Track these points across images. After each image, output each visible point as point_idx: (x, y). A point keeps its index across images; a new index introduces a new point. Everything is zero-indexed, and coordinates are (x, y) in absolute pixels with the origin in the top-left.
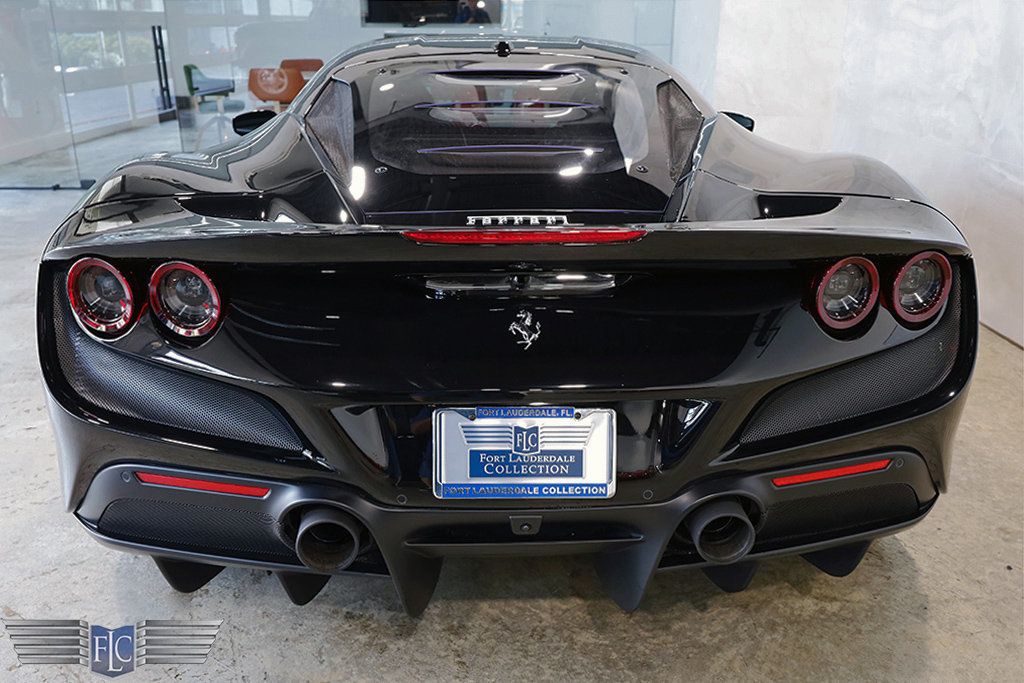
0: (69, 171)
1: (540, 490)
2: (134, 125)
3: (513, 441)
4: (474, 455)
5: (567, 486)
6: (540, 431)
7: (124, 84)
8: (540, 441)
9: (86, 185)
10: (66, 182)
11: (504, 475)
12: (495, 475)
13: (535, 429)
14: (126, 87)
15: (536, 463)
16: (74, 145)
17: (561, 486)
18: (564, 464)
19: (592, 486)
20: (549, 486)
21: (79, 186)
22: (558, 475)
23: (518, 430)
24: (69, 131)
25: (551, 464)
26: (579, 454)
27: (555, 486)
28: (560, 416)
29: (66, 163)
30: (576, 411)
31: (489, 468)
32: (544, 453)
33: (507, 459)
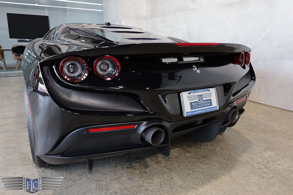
1: (206, 110)
3: (198, 98)
4: (191, 103)
5: (210, 108)
6: (203, 95)
8: (203, 98)
11: (198, 108)
12: (196, 108)
13: (202, 95)
15: (203, 104)
17: (209, 108)
18: (208, 103)
19: (215, 107)
20: (207, 109)
22: (208, 106)
23: (199, 96)
25: (206, 103)
26: (211, 100)
27: (208, 108)
28: (206, 91)
30: (209, 89)
31: (195, 107)
32: (205, 101)
33: (197, 104)
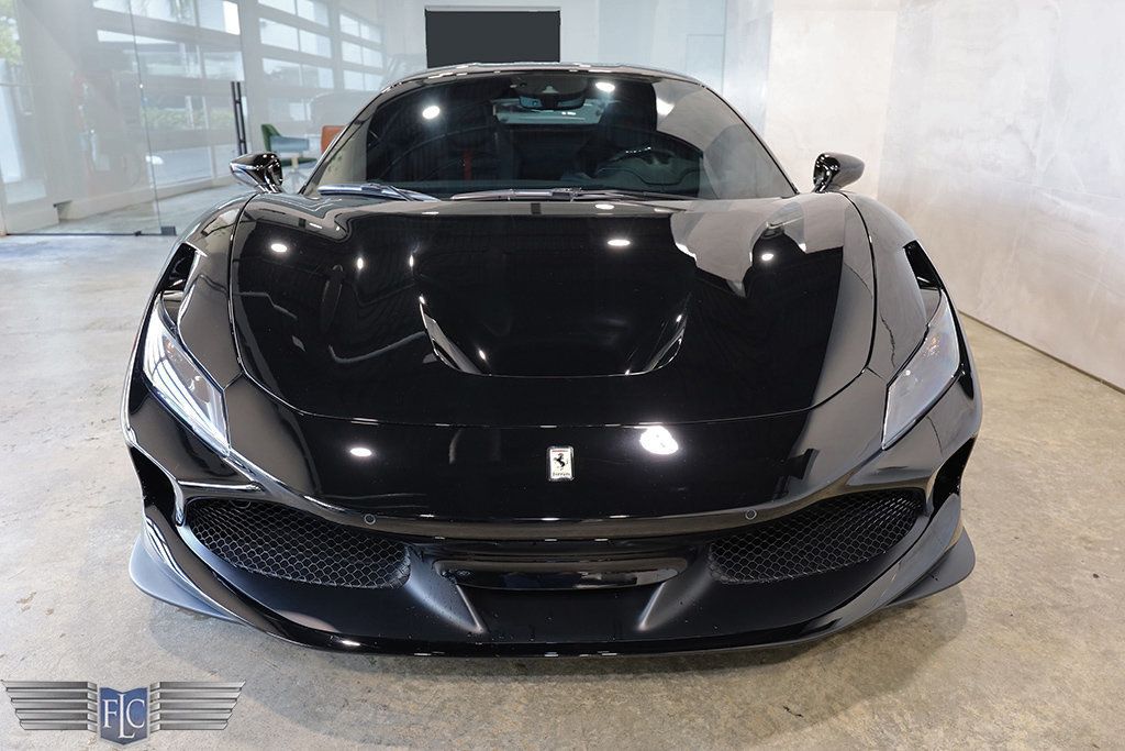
0: (152, 220)
2: (215, 183)
7: (206, 146)
9: (168, 231)
10: (147, 229)
14: (209, 148)
16: (157, 200)
21: (160, 232)
24: (152, 187)
29: (152, 214)
